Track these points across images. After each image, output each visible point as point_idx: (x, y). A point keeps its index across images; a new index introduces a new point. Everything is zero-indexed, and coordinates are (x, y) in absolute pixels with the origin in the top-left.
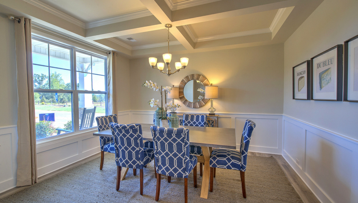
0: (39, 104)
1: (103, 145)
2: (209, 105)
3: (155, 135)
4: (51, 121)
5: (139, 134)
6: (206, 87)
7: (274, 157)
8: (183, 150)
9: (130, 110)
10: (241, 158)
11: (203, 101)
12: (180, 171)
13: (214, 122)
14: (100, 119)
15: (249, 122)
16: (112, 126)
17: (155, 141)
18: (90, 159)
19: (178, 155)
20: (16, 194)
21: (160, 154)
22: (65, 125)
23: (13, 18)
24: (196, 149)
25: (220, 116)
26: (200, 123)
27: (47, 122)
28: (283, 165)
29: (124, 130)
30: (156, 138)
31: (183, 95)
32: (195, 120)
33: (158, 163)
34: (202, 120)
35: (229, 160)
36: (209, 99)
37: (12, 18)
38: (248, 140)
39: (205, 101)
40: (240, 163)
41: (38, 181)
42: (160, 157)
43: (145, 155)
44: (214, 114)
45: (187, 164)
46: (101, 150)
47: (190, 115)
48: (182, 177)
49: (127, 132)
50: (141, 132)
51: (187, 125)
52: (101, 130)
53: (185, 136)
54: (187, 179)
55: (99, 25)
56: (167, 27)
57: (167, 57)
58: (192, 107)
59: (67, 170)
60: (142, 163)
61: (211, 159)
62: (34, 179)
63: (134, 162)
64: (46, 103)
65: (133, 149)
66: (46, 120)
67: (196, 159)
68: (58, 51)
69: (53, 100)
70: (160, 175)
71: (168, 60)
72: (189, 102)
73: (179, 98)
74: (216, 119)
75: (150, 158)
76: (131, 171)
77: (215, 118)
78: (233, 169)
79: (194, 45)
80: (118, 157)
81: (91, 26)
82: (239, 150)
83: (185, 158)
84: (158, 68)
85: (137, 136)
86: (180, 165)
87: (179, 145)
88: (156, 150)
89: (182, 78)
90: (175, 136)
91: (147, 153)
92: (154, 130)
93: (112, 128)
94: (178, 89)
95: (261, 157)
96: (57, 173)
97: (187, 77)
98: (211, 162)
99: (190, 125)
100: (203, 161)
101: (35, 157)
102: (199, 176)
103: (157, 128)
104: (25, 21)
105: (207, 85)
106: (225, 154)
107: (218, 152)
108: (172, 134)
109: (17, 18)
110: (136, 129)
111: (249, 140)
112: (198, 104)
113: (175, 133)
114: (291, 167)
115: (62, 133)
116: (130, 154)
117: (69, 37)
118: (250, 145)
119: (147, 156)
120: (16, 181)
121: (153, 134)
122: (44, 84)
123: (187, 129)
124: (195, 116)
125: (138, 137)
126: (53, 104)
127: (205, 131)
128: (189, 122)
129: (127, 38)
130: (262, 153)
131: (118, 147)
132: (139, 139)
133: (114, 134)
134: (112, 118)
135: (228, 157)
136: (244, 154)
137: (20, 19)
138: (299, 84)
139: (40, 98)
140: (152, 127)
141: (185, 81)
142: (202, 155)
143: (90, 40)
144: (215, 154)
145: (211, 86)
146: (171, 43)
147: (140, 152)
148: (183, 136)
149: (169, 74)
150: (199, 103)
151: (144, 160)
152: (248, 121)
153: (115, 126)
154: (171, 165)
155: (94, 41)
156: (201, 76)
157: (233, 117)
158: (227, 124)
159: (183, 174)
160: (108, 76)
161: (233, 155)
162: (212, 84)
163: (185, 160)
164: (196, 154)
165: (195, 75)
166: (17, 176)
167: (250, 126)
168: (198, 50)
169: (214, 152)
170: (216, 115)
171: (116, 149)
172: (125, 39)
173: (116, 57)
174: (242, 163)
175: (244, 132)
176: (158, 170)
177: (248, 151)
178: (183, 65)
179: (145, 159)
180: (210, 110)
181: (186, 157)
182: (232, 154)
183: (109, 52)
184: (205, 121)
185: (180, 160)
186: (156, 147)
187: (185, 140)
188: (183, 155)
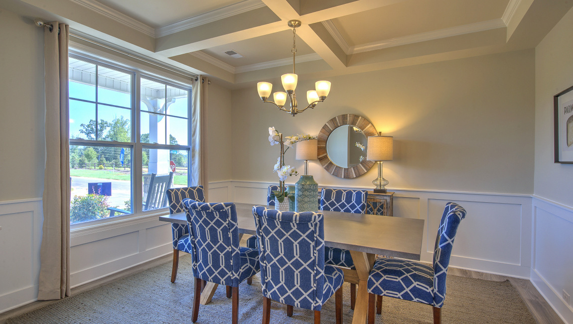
0: (95, 168)
1: (176, 239)
2: (375, 172)
3: (260, 224)
4: (105, 195)
5: (231, 221)
6: (369, 138)
7: (512, 282)
8: (312, 256)
9: (231, 180)
10: (433, 279)
11: (363, 165)
12: (306, 295)
13: (385, 206)
14: (173, 193)
15: (452, 207)
16: (186, 204)
17: (260, 235)
18: (158, 263)
19: (303, 265)
20: (34, 312)
21: (270, 260)
22: (126, 203)
23: (42, 23)
24: (343, 256)
25: (397, 194)
26: (353, 207)
27: (98, 196)
28: (531, 301)
29: (206, 212)
30: (262, 229)
31: (325, 154)
32: (343, 201)
33: (266, 278)
34: (358, 201)
35: (408, 282)
36: (376, 161)
37: (40, 25)
38: (447, 242)
39: (368, 166)
40: (432, 288)
41: (70, 294)
42: (269, 266)
43: (245, 261)
44: (384, 191)
45: (320, 283)
46: (174, 248)
47: (334, 191)
48: (310, 308)
49: (211, 216)
50: (234, 218)
51: (329, 209)
52: (175, 211)
53: (315, 228)
54: (319, 313)
55: (177, 30)
56: (291, 26)
57: (290, 80)
58: (343, 177)
59: (119, 278)
60: (236, 275)
61: (370, 276)
62: (65, 289)
63: (223, 274)
64: (105, 168)
65: (221, 248)
66: (97, 193)
67: (340, 276)
68: (117, 79)
69: (116, 163)
70: (269, 300)
71: (290, 86)
72: (337, 167)
73: (316, 158)
74: (388, 199)
75: (253, 268)
76: (222, 289)
77: (385, 198)
78: (415, 300)
79: (347, 59)
80: (196, 262)
81: (165, 33)
82: (432, 263)
83: (315, 272)
84: (276, 103)
85: (227, 226)
86: (306, 285)
87: (304, 246)
88: (262, 253)
89: (325, 121)
90: (296, 227)
91: (248, 257)
92: (259, 213)
93: (186, 208)
94: (316, 142)
95: (482, 281)
96: (102, 282)
97: (333, 120)
98: (371, 283)
99: (335, 210)
100: (355, 281)
101: (68, 253)
102: (349, 308)
103: (264, 211)
104: (59, 28)
105: (371, 135)
106: (401, 269)
107: (386, 265)
108: (291, 224)
109: (48, 24)
110: (227, 212)
111: (451, 243)
112: (353, 171)
113: (296, 221)
114: (551, 307)
115: (116, 214)
116: (216, 256)
117: (128, 53)
118: (453, 255)
119: (247, 264)
120: (38, 291)
121: (257, 221)
122: (104, 136)
123: (319, 215)
124: (344, 193)
125: (229, 226)
126: (116, 168)
127: (362, 221)
128: (332, 204)
129: (226, 51)
130: (486, 274)
131: (196, 242)
132: (231, 231)
133: (190, 219)
134: (195, 191)
135: (407, 275)
136: (439, 272)
137: (52, 26)
138: (570, 131)
139: (98, 158)
140: (256, 209)
141: (330, 127)
142: (354, 269)
143: (163, 56)
144: (379, 269)
145: (378, 136)
146: (299, 59)
147: (233, 255)
148: (312, 228)
149: (294, 114)
150: (355, 169)
151: (241, 270)
152: (450, 205)
153: (190, 205)
154: (290, 282)
155: (169, 58)
156: (360, 118)
157: (424, 198)
158: (411, 209)
159: (312, 301)
160: (192, 120)
161: (416, 272)
162: (380, 133)
163: (316, 275)
164: (342, 265)
165: (348, 115)
166: (39, 283)
167: (452, 213)
168: (356, 69)
169: (379, 264)
170: (389, 193)
171: (193, 246)
172: (222, 53)
173: (207, 86)
174: (436, 291)
175: (441, 227)
176: (265, 291)
177: (449, 266)
178: (321, 95)
179: (242, 268)
180: (376, 183)
181: (317, 270)
182: (415, 269)
183: (196, 78)
184: (363, 202)
185: (305, 275)
186: (262, 246)
187: (315, 235)
188: (312, 266)
